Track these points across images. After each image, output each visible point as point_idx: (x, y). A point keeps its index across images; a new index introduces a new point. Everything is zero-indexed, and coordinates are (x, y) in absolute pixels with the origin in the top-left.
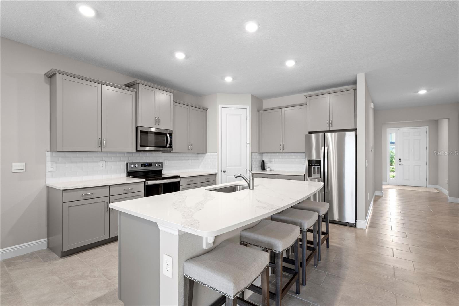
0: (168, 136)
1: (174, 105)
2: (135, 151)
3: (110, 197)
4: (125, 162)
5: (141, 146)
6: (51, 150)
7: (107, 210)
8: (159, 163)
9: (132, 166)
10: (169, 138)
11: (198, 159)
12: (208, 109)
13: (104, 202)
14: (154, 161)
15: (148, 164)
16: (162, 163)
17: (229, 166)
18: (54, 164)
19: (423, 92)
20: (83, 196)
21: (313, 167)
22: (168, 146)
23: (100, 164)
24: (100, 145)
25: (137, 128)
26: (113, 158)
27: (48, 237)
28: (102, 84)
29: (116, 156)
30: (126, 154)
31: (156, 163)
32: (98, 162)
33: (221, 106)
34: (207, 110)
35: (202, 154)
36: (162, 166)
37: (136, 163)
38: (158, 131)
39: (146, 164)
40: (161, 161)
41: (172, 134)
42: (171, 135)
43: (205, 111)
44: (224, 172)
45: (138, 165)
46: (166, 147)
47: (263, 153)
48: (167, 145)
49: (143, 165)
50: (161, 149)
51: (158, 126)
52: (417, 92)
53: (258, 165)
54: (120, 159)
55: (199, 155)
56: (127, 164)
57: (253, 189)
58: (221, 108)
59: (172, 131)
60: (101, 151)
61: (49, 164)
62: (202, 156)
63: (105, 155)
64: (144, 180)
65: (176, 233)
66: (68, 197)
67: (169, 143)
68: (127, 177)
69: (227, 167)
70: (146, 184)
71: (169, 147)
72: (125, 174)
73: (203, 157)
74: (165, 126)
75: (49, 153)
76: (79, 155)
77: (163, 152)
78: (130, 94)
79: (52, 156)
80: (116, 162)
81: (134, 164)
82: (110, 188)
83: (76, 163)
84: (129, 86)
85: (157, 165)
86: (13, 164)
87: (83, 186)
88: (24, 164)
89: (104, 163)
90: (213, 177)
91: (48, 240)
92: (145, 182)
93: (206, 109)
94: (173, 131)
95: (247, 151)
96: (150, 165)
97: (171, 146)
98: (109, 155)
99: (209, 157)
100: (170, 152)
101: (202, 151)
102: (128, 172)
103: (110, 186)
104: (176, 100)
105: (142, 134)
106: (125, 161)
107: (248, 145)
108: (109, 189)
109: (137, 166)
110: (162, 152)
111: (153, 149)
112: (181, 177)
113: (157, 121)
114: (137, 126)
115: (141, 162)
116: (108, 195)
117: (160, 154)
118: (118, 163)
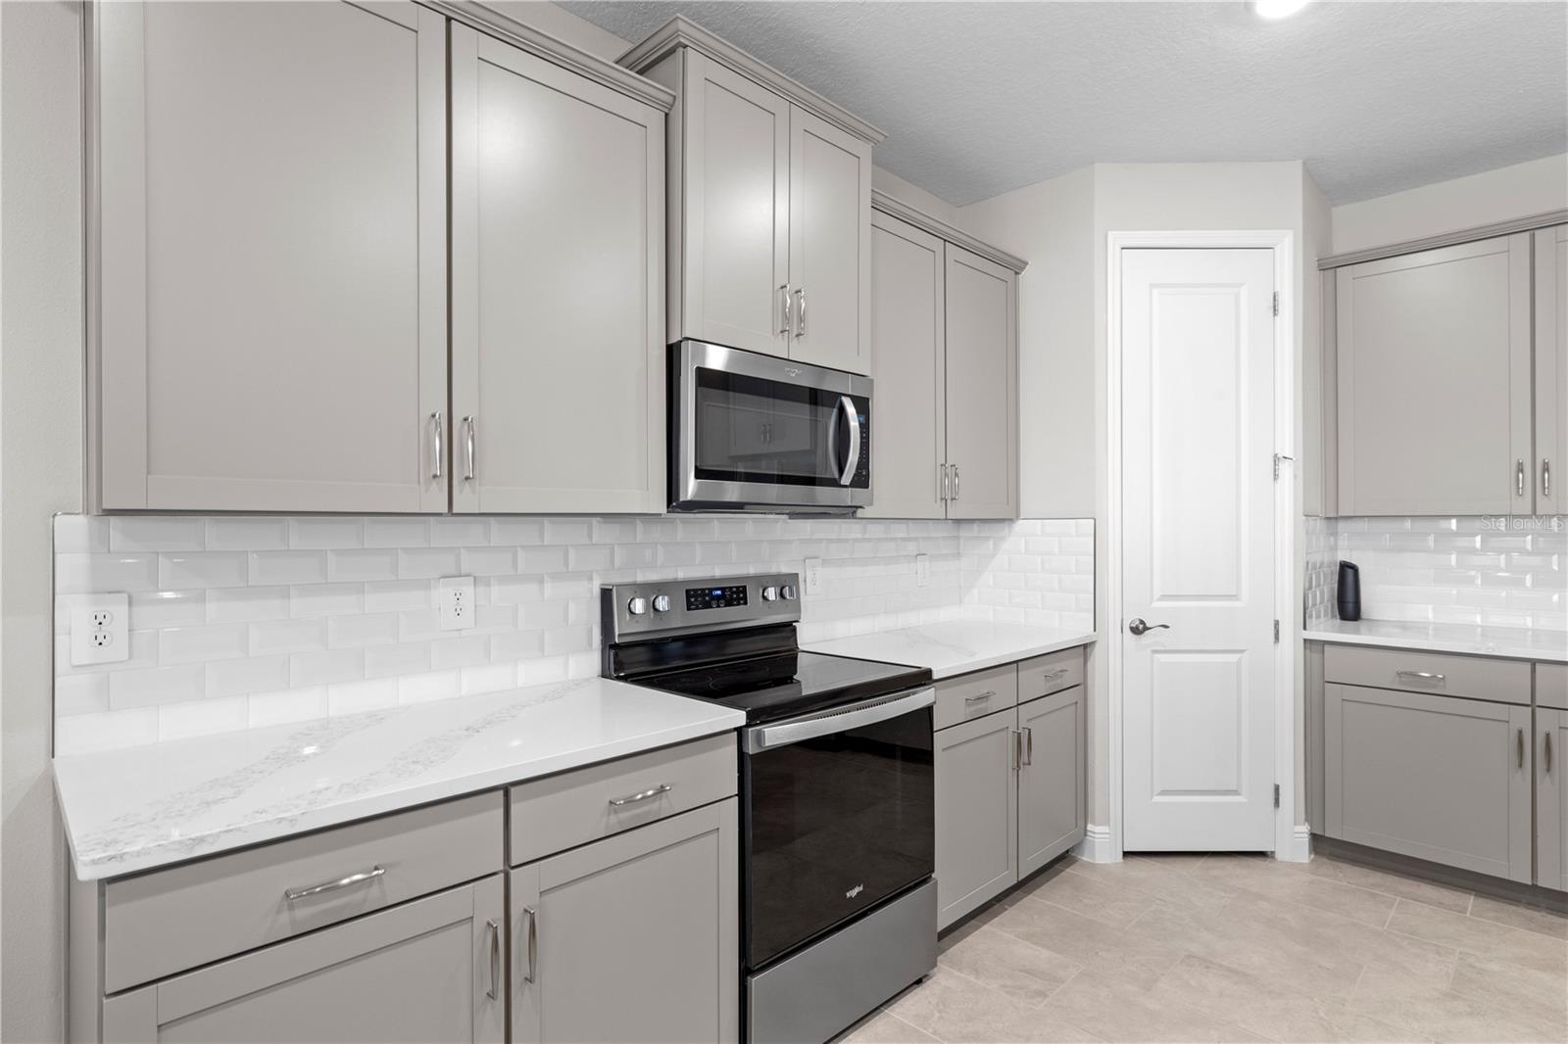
0: (851, 410)
1: (874, 226)
2: (661, 507)
3: (513, 872)
4: (590, 579)
5: (697, 474)
6: (90, 506)
7: (489, 988)
8: (780, 581)
9: (639, 606)
10: (857, 424)
11: (958, 555)
12: (1026, 264)
13: (466, 927)
15: (723, 589)
16: (793, 580)
17: (1164, 597)
18: (120, 609)
20: (291, 907)
22: (846, 479)
23: (443, 594)
24: (439, 467)
25: (673, 353)
26: (521, 553)
28: (449, 19)
29: (541, 544)
30: (601, 532)
31: (762, 582)
32: (426, 585)
33: (1116, 239)
34: (1023, 269)
35: (987, 526)
36: (795, 602)
37: (661, 588)
39: (711, 590)
40: (785, 570)
41: (868, 399)
42: (863, 405)
43: (1009, 275)
44: (1139, 629)
45: (671, 603)
46: (834, 483)
48: (841, 471)
49: (699, 596)
51: (794, 342)
53: (1323, 590)
54: (566, 564)
55: (965, 532)
56: (606, 595)
58: (1119, 249)
59: (868, 381)
60: (445, 510)
61: (75, 614)
62: (988, 538)
63: (475, 531)
64: (733, 714)
67: (853, 457)
68: (604, 675)
69: (1152, 602)
70: (751, 749)
71: (851, 485)
72: (592, 660)
73: (991, 543)
74: (831, 346)
75: (74, 529)
76: (297, 534)
79: (99, 546)
80: (541, 582)
81: (650, 590)
82: (514, 808)
85: (771, 593)
87: (292, 821)
89: (468, 590)
90: (1071, 665)
92: (740, 732)
93: (1017, 267)
94: (872, 381)
96: (734, 594)
97: (862, 476)
98: (497, 531)
99: (1038, 541)
100: (852, 512)
101: (1000, 508)
102: (614, 646)
103: (513, 790)
105: (705, 390)
106: (595, 576)
107: (1286, 470)
108: (501, 811)
109: (662, 604)
110: (793, 516)
112: (935, 676)
114: (674, 340)
115: (681, 574)
116: (498, 864)
117: (782, 527)
118: (549, 589)
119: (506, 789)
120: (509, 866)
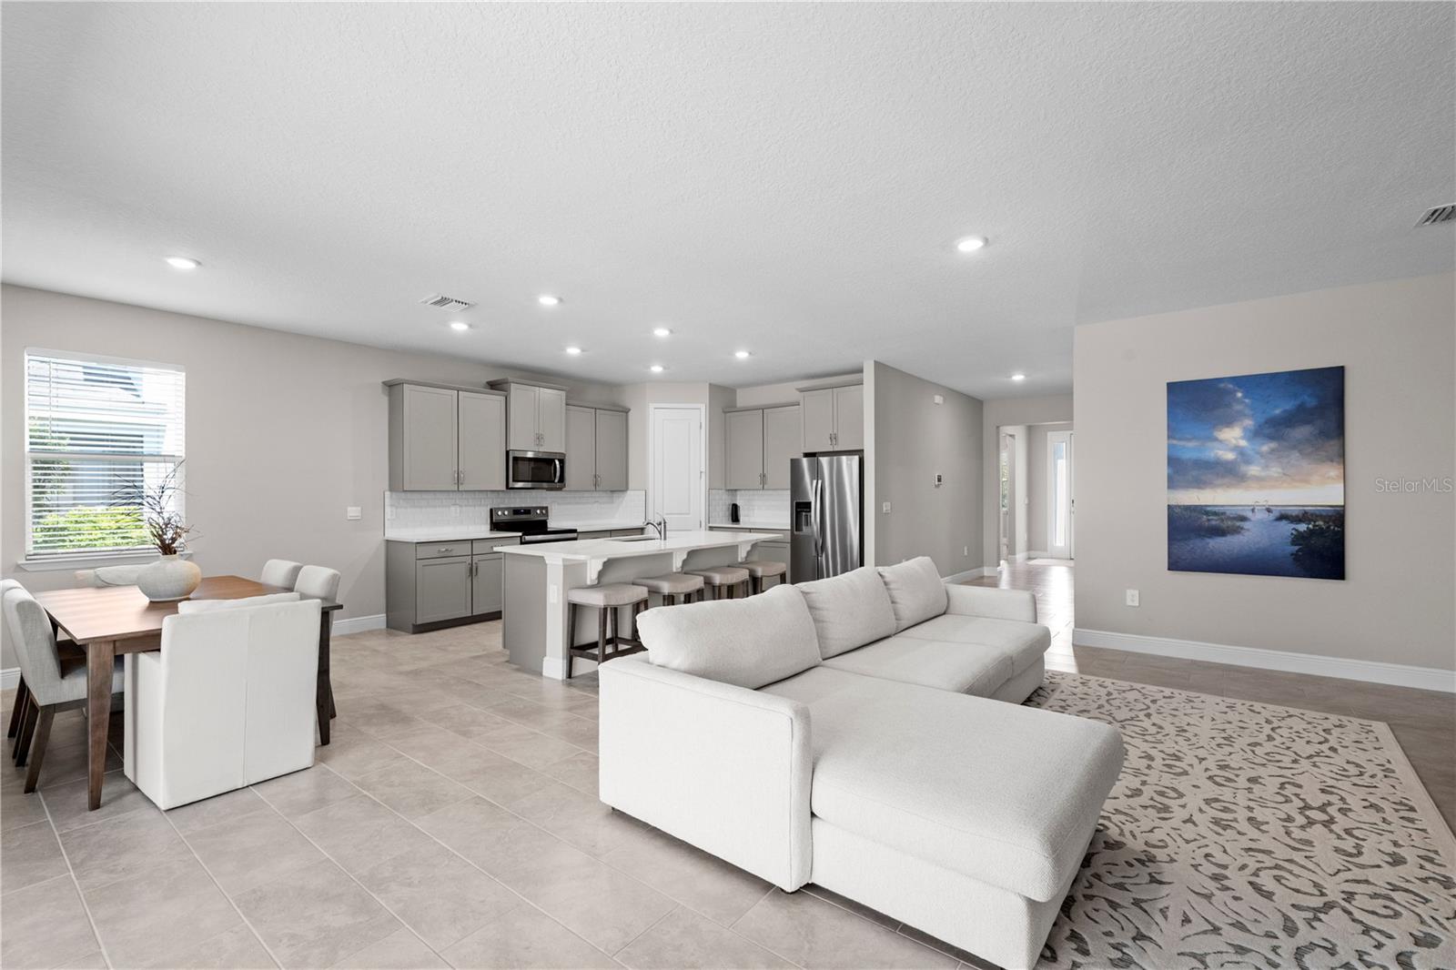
0: (557, 462)
1: (566, 410)
2: (504, 488)
4: (487, 507)
5: (514, 481)
6: (391, 490)
7: (469, 575)
8: (541, 508)
9: (499, 513)
10: (559, 466)
11: (612, 503)
12: (630, 410)
13: (467, 563)
14: (534, 505)
15: (524, 510)
16: (547, 508)
17: (668, 514)
18: (394, 509)
19: (1018, 378)
20: (439, 553)
21: (804, 514)
22: (556, 481)
23: (453, 508)
24: (455, 481)
25: (507, 453)
26: (472, 500)
27: (387, 612)
28: (458, 391)
29: (474, 497)
30: (490, 494)
31: (538, 508)
32: (449, 507)
33: (652, 406)
34: (629, 412)
35: (621, 493)
36: (547, 515)
37: (506, 509)
38: (540, 456)
39: (521, 510)
40: (545, 505)
41: (564, 460)
42: (562, 462)
43: (624, 414)
45: (509, 512)
46: (553, 482)
47: (736, 490)
48: (554, 479)
49: (516, 511)
50: (545, 485)
51: (539, 446)
52: (1010, 377)
53: (726, 513)
54: (483, 503)
55: (615, 495)
56: (491, 510)
57: (665, 539)
58: (653, 408)
59: (564, 455)
60: (456, 490)
61: (388, 509)
63: (463, 495)
64: (520, 534)
65: (561, 563)
66: (423, 552)
67: (558, 474)
68: (491, 529)
70: (523, 541)
71: (559, 482)
72: (487, 525)
73: (621, 498)
74: (551, 446)
75: (387, 493)
76: (424, 495)
77: (548, 489)
78: (496, 400)
79: (391, 496)
80: (475, 506)
81: (503, 509)
82: (473, 544)
83: (435, 507)
84: (494, 386)
85: (538, 511)
86: (349, 509)
88: (359, 508)
89: (458, 509)
91: (387, 616)
92: (521, 537)
93: (627, 411)
95: (700, 486)
96: (527, 511)
97: (562, 479)
98: (468, 495)
99: (632, 498)
100: (560, 489)
101: (619, 487)
102: (493, 522)
103: (474, 541)
104: (570, 402)
105: (515, 461)
107: (703, 475)
108: (471, 545)
109: (506, 513)
110: (546, 490)
111: (529, 485)
113: (539, 438)
114: (508, 450)
115: (512, 506)
116: (470, 553)
117: (545, 493)
118: (477, 508)
119: (472, 540)
120: (472, 555)
